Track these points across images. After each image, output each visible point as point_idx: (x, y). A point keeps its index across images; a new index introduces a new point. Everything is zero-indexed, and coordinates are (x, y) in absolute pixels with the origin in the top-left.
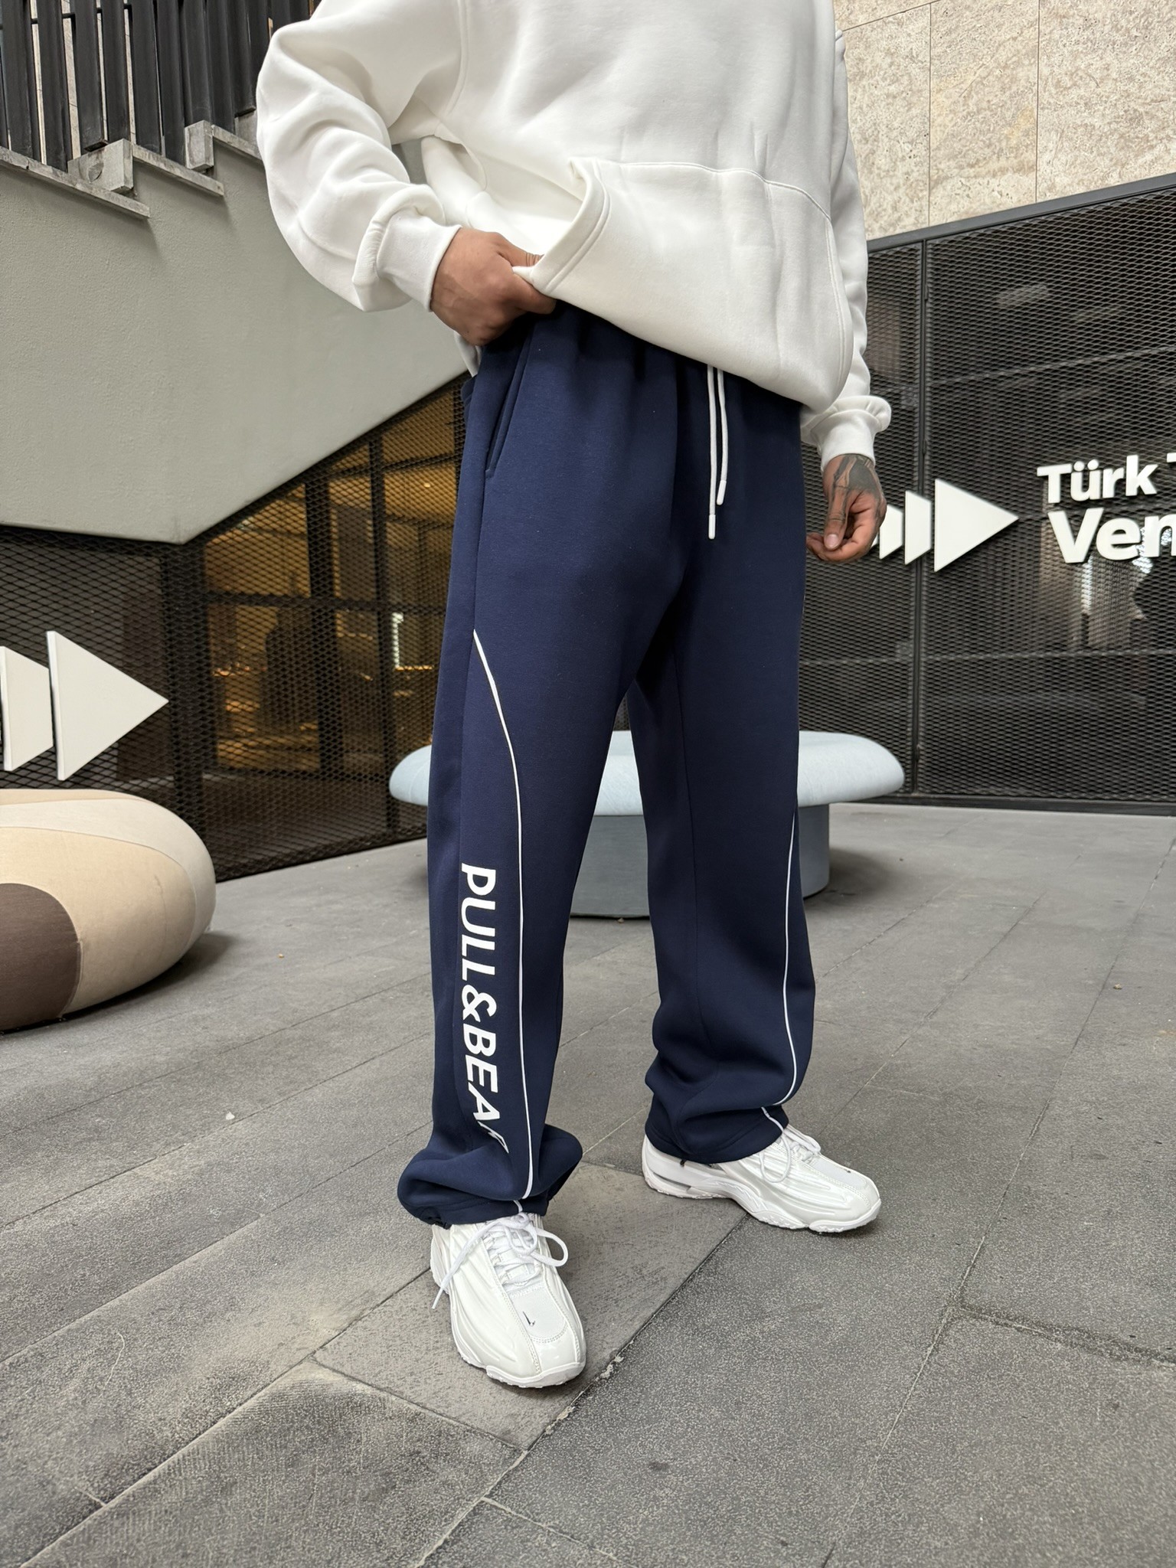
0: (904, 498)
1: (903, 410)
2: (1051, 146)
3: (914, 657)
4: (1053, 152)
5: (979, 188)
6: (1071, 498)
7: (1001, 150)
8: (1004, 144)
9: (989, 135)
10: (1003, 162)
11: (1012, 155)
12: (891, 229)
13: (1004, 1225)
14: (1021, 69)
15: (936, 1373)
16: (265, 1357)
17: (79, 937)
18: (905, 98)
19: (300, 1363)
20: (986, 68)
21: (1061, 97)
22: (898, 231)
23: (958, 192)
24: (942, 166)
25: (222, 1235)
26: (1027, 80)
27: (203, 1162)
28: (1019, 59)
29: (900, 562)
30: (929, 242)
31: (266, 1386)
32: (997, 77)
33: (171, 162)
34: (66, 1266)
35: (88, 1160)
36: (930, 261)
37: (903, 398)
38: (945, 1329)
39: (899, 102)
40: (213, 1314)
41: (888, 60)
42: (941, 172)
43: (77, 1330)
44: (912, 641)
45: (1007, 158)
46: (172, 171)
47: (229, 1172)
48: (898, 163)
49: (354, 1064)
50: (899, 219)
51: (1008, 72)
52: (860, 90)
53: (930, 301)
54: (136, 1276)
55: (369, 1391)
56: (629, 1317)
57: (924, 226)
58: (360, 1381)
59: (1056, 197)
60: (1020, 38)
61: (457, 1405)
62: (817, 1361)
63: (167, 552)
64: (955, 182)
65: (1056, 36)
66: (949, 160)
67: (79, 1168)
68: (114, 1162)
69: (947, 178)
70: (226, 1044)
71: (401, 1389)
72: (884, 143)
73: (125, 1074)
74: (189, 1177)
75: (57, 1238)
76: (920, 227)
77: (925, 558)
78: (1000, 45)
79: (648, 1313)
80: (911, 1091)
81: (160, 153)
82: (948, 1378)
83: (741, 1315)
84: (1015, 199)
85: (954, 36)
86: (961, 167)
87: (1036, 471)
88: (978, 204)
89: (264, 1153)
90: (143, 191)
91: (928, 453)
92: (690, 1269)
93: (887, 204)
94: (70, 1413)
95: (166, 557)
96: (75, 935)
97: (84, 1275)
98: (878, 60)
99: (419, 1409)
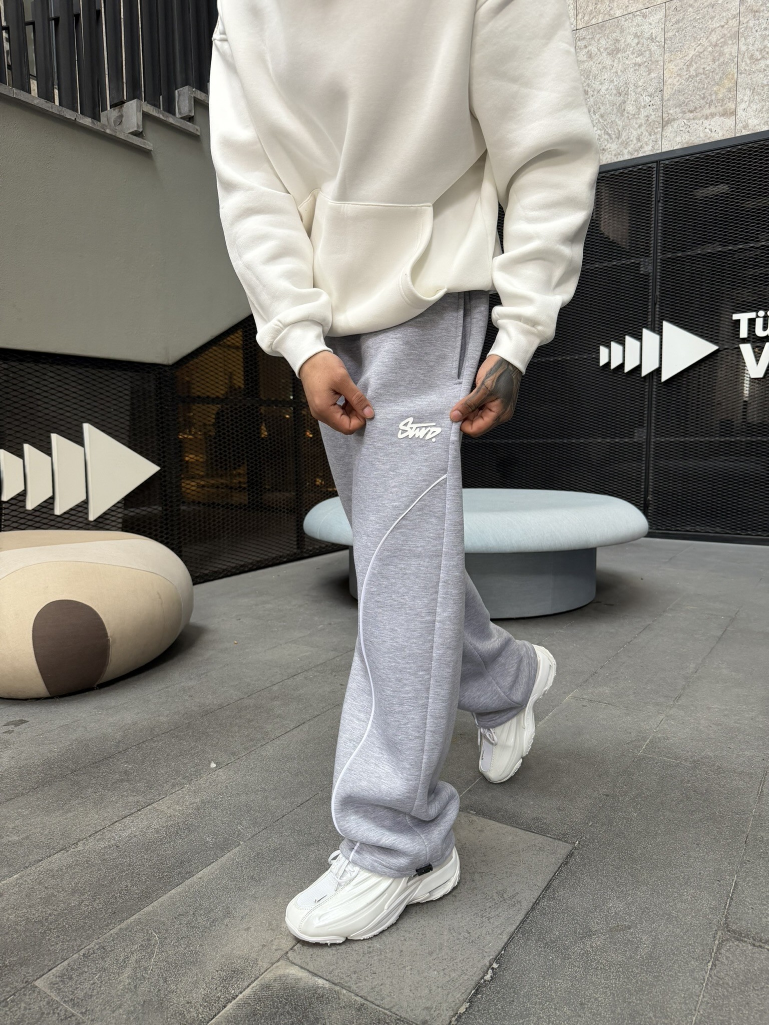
0: (642, 333)
1: (641, 274)
2: (746, 98)
3: (647, 439)
4: (747, 103)
5: (696, 126)
6: (755, 335)
7: (712, 101)
8: (713, 97)
9: (704, 91)
10: (713, 109)
11: (719, 104)
12: (636, 154)
13: (748, 866)
14: (726, 47)
15: (716, 984)
16: (254, 955)
17: (109, 635)
18: (646, 66)
19: (278, 961)
20: (703, 46)
21: (753, 66)
22: (641, 155)
23: (682, 129)
24: (671, 112)
25: (216, 859)
26: (731, 54)
27: (198, 800)
28: (725, 40)
29: (638, 375)
30: (661, 162)
31: (257, 979)
32: (710, 52)
33: (167, 114)
34: (115, 878)
35: (122, 796)
36: (662, 175)
37: (642, 266)
38: (718, 949)
39: (642, 68)
40: (215, 920)
41: (636, 41)
42: (670, 116)
43: (127, 929)
44: (646, 428)
45: (716, 106)
46: (168, 120)
47: (216, 808)
48: (641, 110)
49: (292, 727)
50: (641, 147)
51: (718, 48)
52: (616, 60)
53: (661, 202)
54: (161, 888)
55: (327, 985)
56: (499, 932)
57: (658, 152)
58: (321, 977)
59: (749, 133)
60: (726, 26)
61: (389, 999)
62: (632, 971)
63: (161, 371)
64: (681, 122)
65: (751, 24)
66: (676, 108)
67: (117, 802)
68: (139, 798)
69: (674, 120)
70: (205, 709)
71: (349, 984)
72: (632, 96)
73: (141, 731)
74: (190, 811)
75: (107, 857)
76: (655, 152)
77: (655, 373)
78: (712, 31)
79: (512, 929)
80: (671, 758)
81: (160, 108)
82: (725, 988)
83: (575, 932)
84: (720, 134)
85: (681, 24)
86: (684, 113)
87: (732, 316)
88: (695, 137)
89: (238, 794)
90: (149, 133)
91: (658, 303)
92: (536, 895)
93: (633, 137)
94: (127, 995)
95: (159, 373)
96: (107, 633)
97: (127, 886)
98: (629, 41)
99: (363, 1001)
